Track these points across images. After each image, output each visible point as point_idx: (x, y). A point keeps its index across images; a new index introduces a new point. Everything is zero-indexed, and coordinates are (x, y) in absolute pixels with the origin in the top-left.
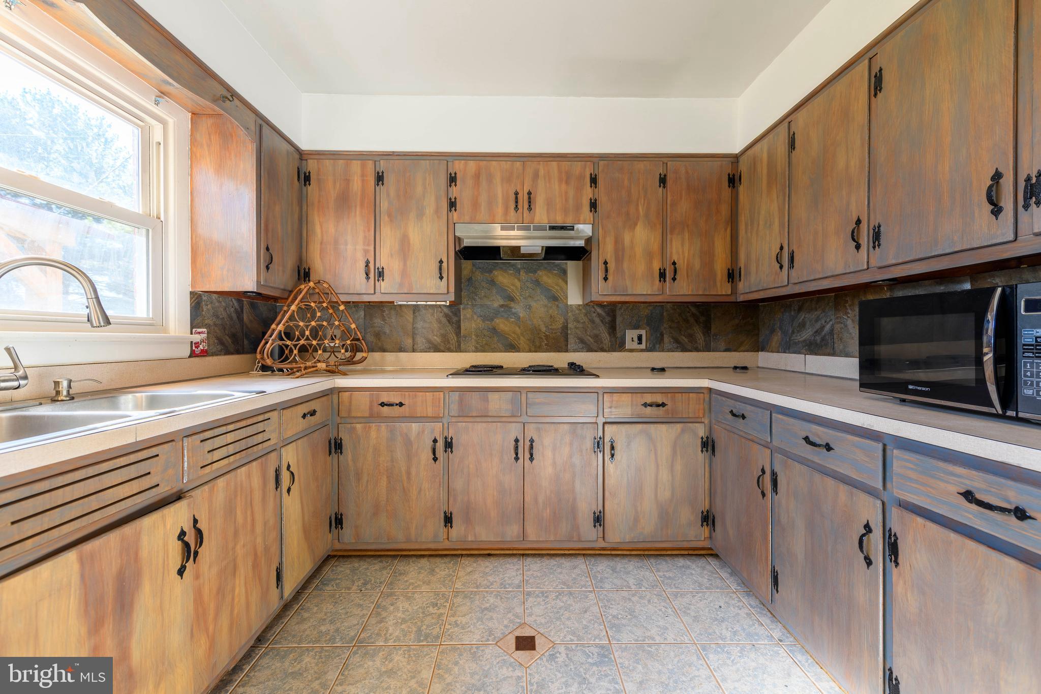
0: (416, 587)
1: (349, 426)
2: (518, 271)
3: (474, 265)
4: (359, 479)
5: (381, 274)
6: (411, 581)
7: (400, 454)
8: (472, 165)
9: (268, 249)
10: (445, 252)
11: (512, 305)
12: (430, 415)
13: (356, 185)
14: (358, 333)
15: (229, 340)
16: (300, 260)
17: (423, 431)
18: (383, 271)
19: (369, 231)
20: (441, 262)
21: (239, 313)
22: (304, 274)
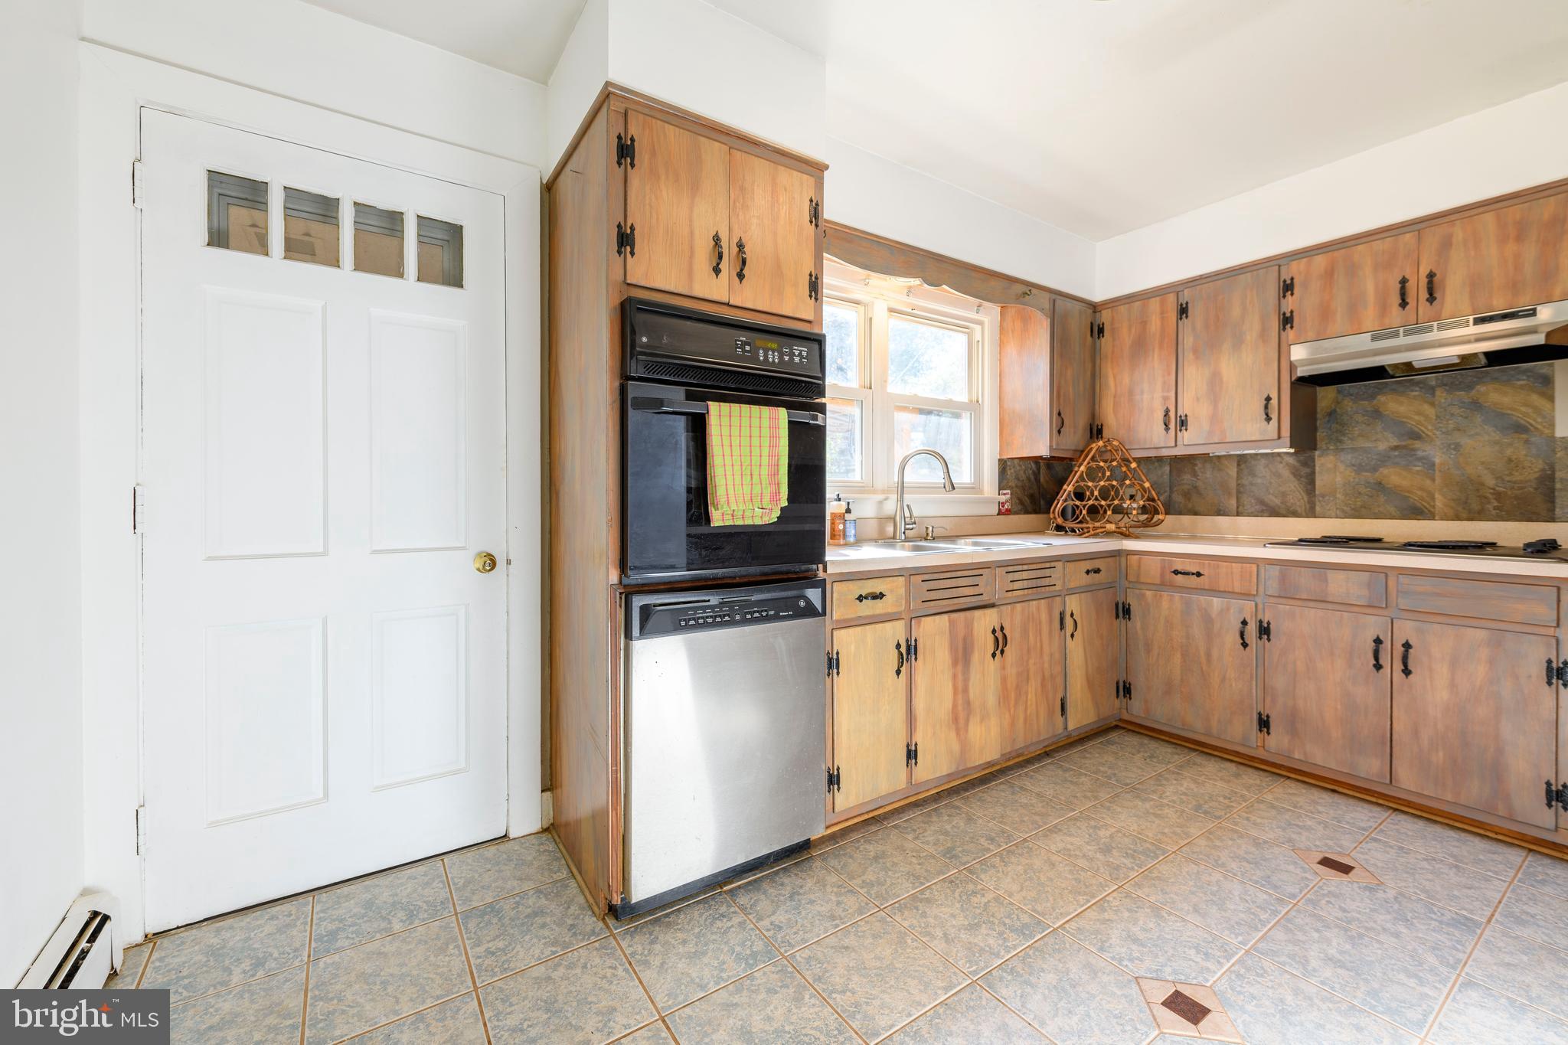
0: (1210, 779)
1: (1137, 591)
2: (1432, 390)
3: (1339, 392)
4: (1149, 651)
5: (1183, 423)
6: (1206, 773)
7: (1197, 631)
9: (1059, 414)
10: (1272, 384)
11: (1417, 444)
12: (1237, 590)
13: (1154, 325)
14: (1153, 493)
15: (1028, 501)
16: (1093, 416)
17: (1228, 609)
18: (1186, 419)
19: (1169, 374)
20: (1268, 399)
21: (1037, 474)
22: (1096, 431)
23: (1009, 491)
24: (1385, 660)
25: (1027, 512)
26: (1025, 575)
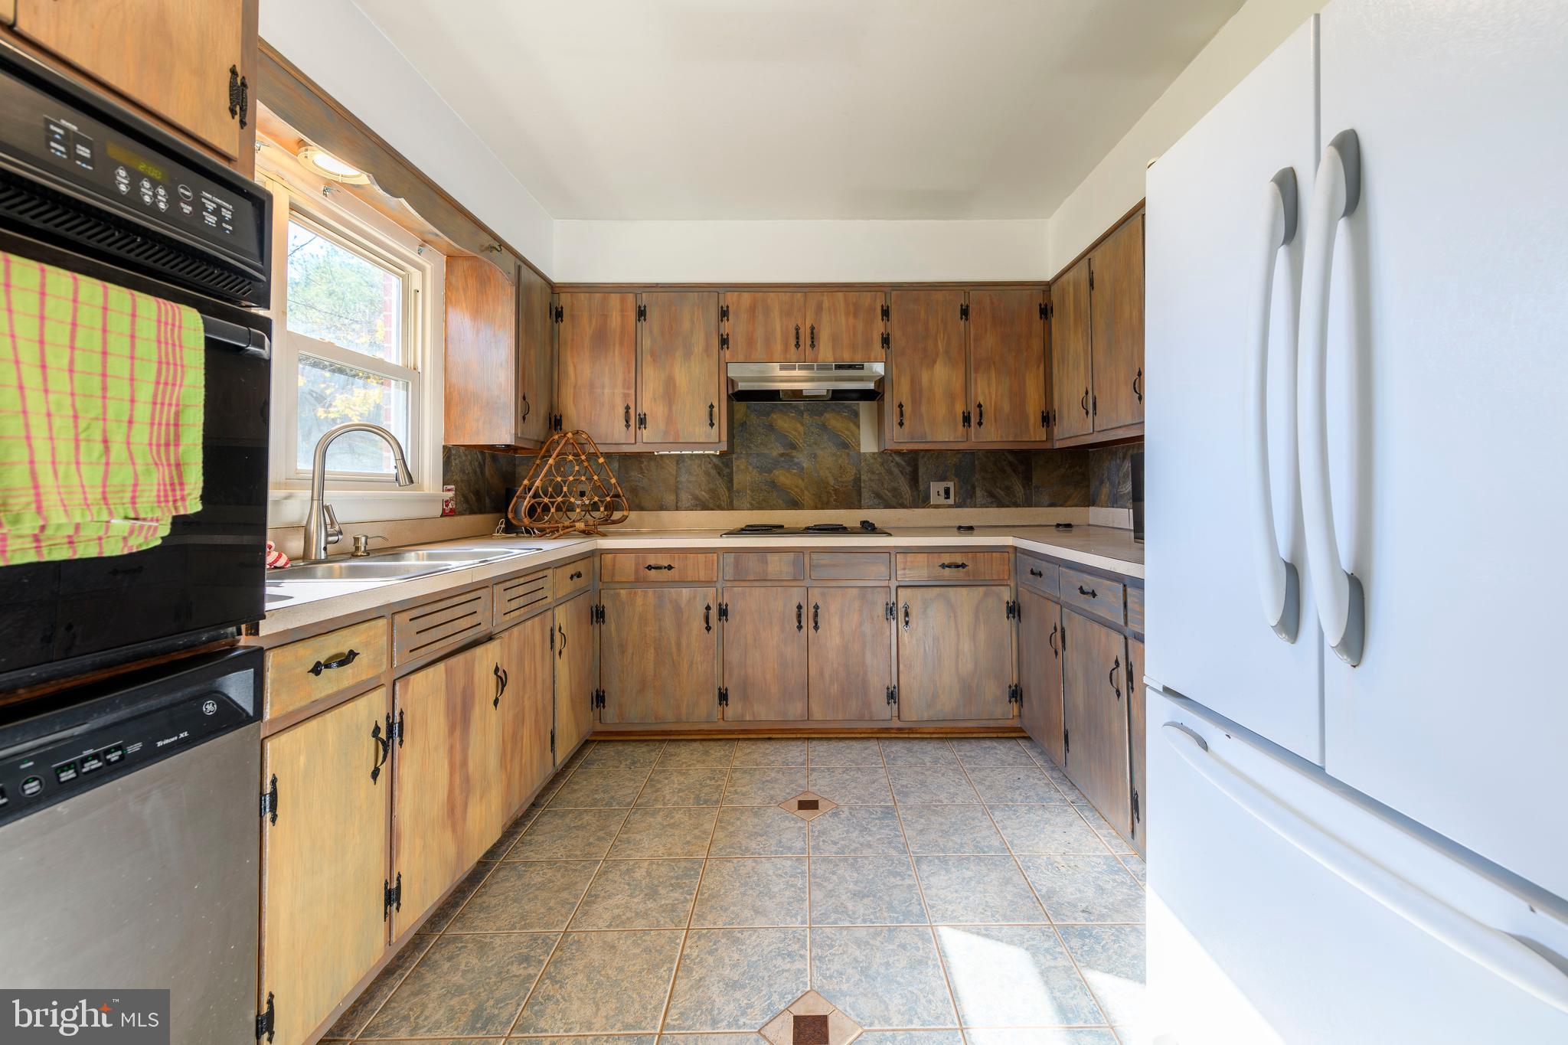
0: (690, 766)
1: (612, 592)
2: (801, 413)
3: (748, 407)
4: (623, 652)
5: (642, 421)
6: (684, 761)
7: (669, 623)
8: (746, 298)
9: (524, 398)
10: (717, 397)
11: (794, 453)
12: (702, 579)
13: (615, 321)
14: (619, 489)
15: (474, 498)
16: (551, 407)
17: (695, 597)
18: (645, 418)
19: (629, 372)
20: (712, 407)
21: (482, 466)
22: (555, 422)
23: (453, 487)
24: (804, 624)
25: (472, 512)
26: (521, 590)
